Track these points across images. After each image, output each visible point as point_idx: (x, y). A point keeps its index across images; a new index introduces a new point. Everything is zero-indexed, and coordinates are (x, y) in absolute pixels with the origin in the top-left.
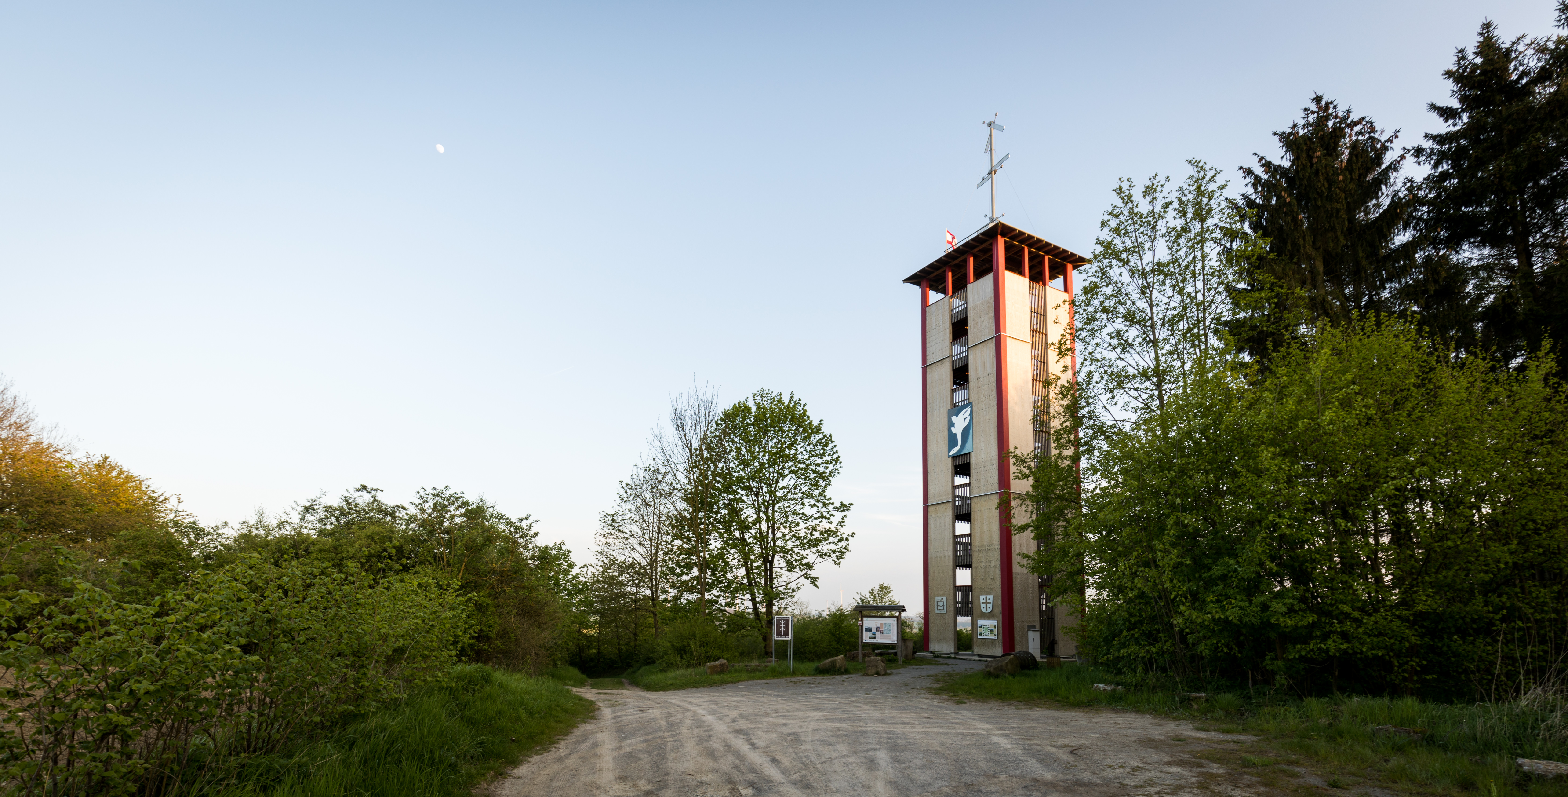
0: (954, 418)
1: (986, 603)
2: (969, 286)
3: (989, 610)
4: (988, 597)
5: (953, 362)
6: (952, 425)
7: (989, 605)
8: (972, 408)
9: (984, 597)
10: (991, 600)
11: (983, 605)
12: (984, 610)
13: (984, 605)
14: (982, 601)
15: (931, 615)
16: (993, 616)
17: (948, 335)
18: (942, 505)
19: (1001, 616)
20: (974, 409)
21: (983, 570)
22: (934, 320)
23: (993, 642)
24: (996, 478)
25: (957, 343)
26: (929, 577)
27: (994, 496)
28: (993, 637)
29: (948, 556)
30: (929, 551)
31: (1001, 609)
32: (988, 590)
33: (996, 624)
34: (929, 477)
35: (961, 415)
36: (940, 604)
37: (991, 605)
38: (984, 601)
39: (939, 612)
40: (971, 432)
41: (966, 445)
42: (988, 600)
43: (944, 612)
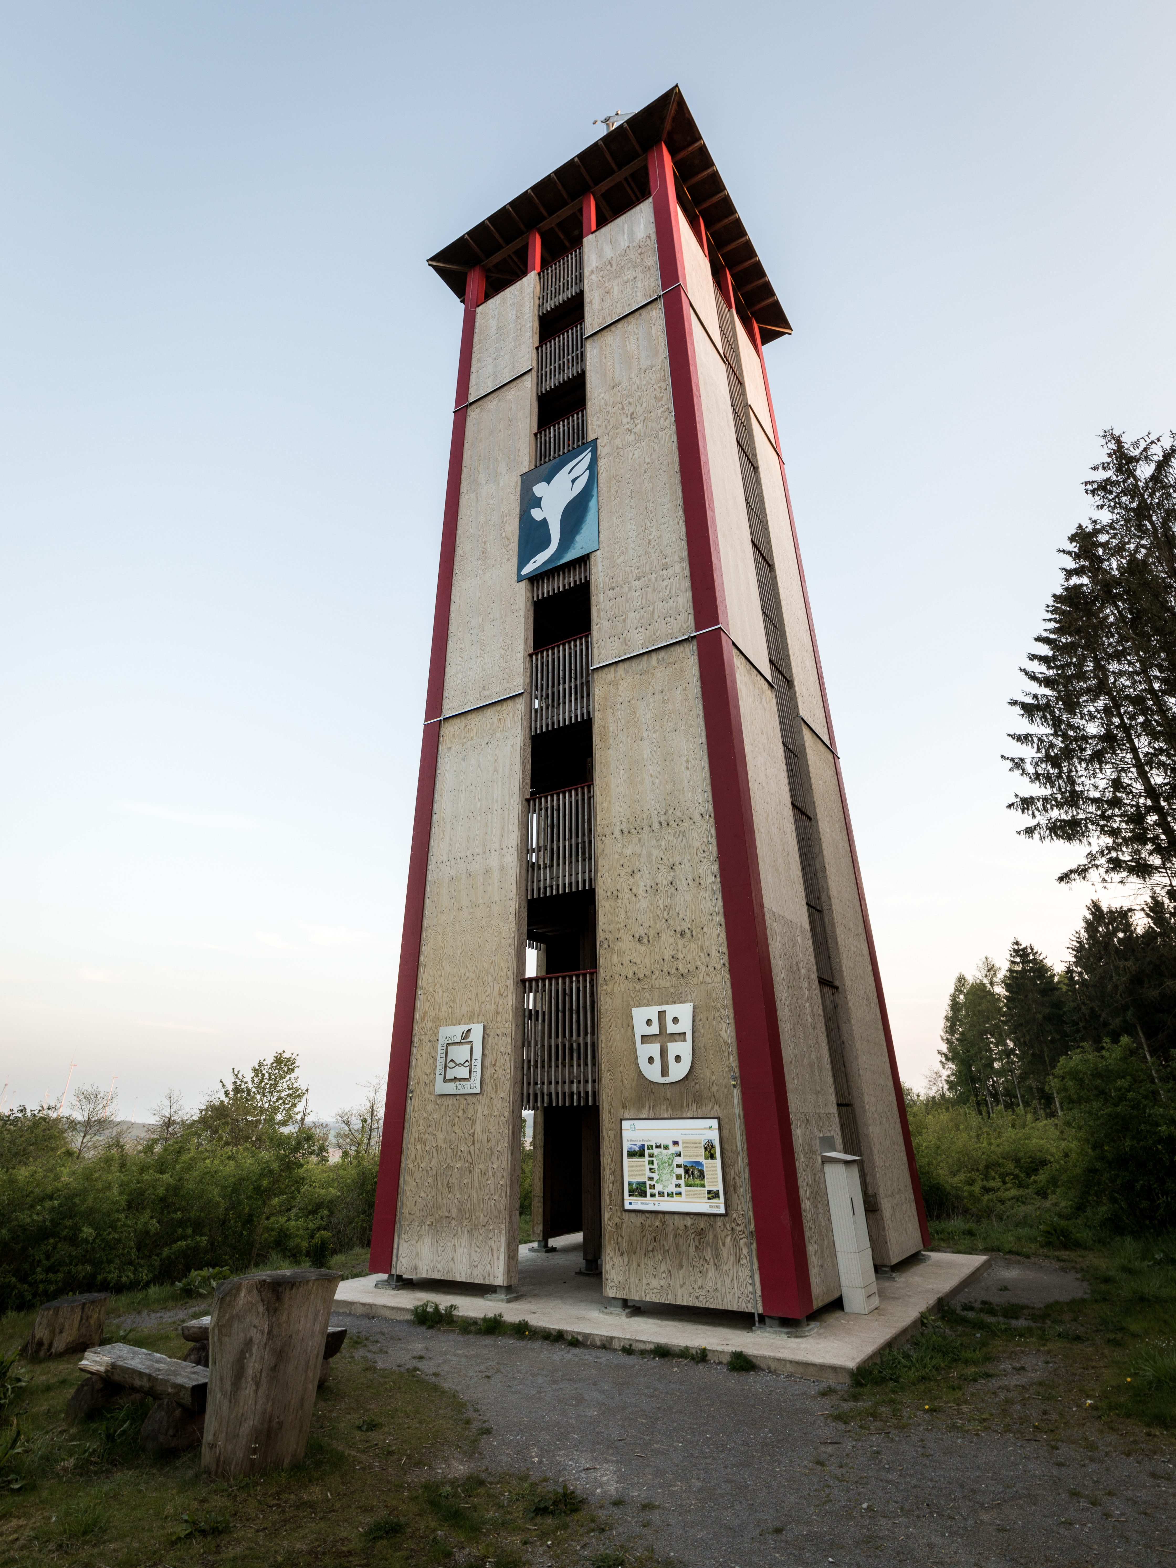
0: (540, 489)
1: (664, 1037)
2: (589, 241)
3: (678, 1072)
4: (672, 1011)
5: (538, 380)
6: (537, 502)
7: (673, 1048)
8: (594, 452)
9: (652, 1012)
10: (685, 1026)
11: (646, 1051)
12: (653, 1073)
13: (654, 1049)
14: (640, 1029)
15: (414, 1105)
16: (698, 1099)
17: (529, 334)
18: (489, 712)
19: (736, 1094)
20: (602, 451)
21: (645, 904)
22: (493, 324)
23: (701, 1233)
24: (683, 600)
25: (552, 346)
26: (425, 951)
27: (679, 649)
28: (703, 1206)
29: (502, 868)
30: (432, 860)
31: (733, 1062)
32: (665, 982)
33: (714, 1136)
34: (451, 646)
35: (563, 477)
36: (460, 1053)
37: (684, 1049)
38: (654, 1029)
39: (450, 1088)
40: (593, 504)
41: (578, 538)
42: (671, 1028)
43: (474, 1086)
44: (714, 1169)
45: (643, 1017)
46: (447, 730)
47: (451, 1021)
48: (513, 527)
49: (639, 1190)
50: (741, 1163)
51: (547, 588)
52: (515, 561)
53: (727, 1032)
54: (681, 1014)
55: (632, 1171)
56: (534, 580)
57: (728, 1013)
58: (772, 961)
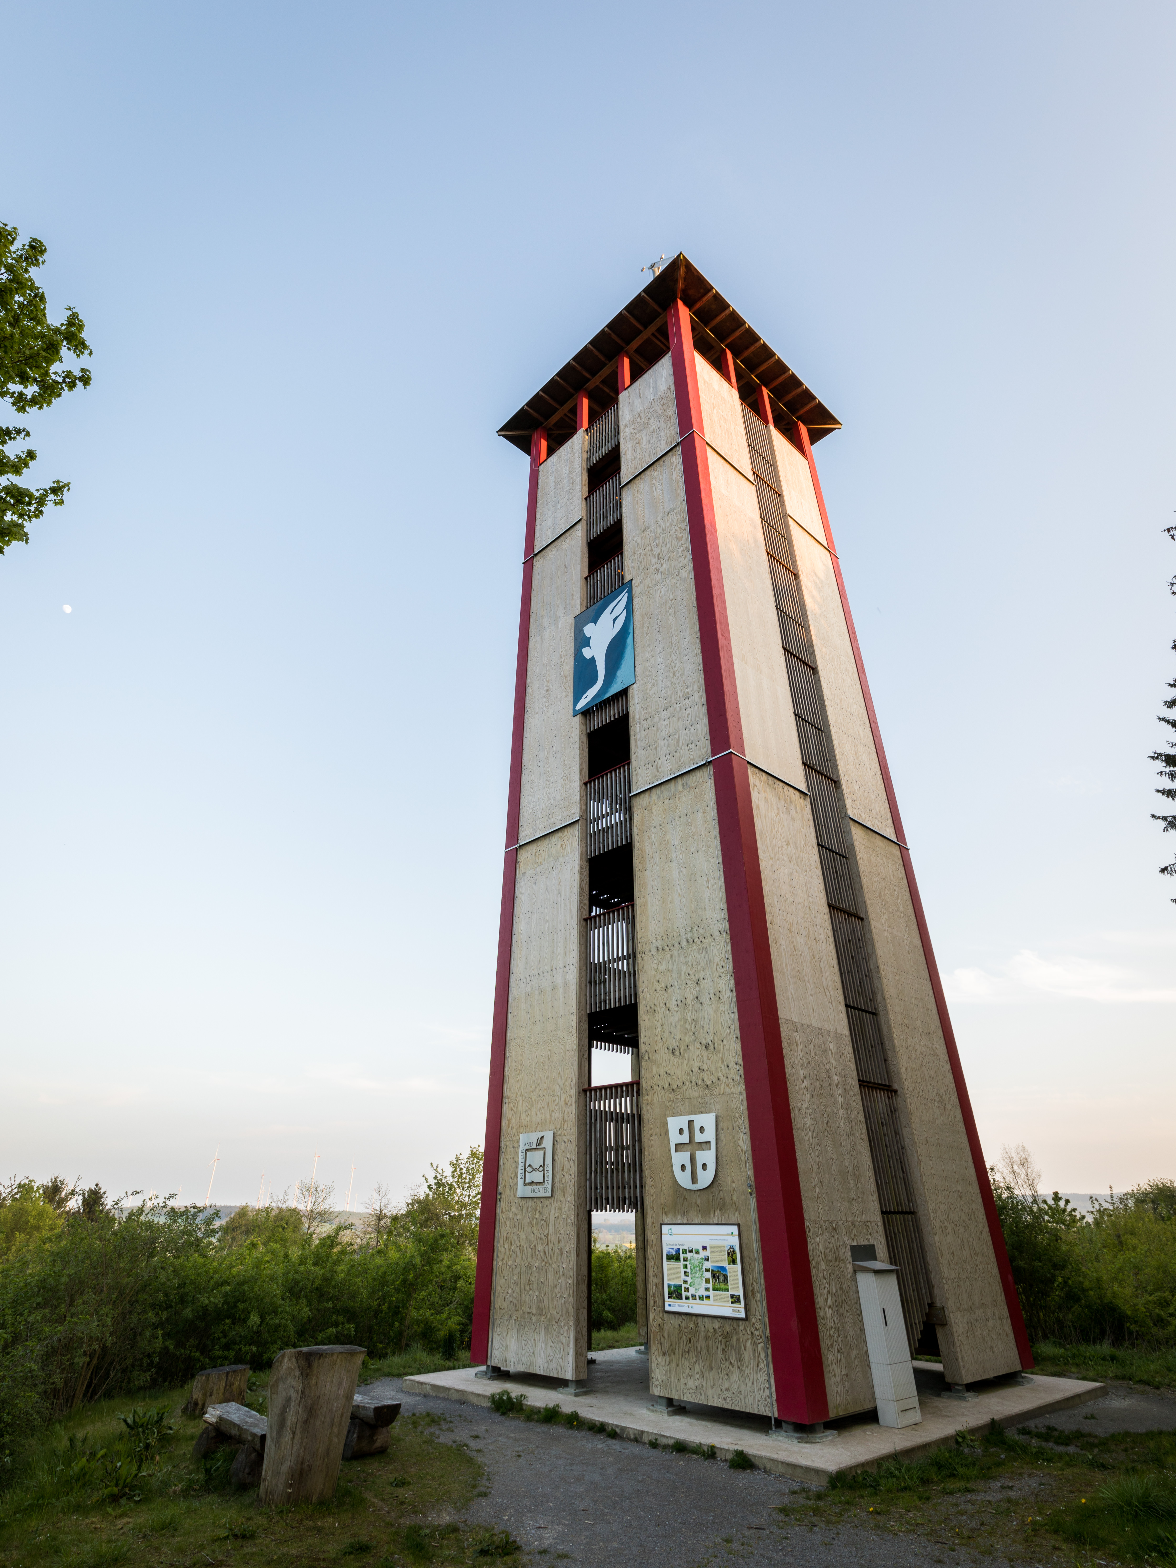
0: (589, 630)
1: (692, 1145)
2: (623, 395)
3: (705, 1178)
4: (699, 1120)
5: (588, 527)
6: (587, 642)
7: (701, 1156)
8: (631, 592)
9: (683, 1121)
10: (709, 1135)
11: (679, 1159)
12: (684, 1179)
13: (685, 1157)
14: (675, 1138)
15: (502, 1205)
16: (722, 1206)
17: (579, 487)
18: (555, 838)
19: (753, 1201)
20: (636, 590)
21: (676, 1018)
22: (552, 479)
23: (727, 1336)
24: (702, 727)
25: (598, 495)
26: (509, 1063)
27: (699, 774)
28: (727, 1310)
29: (566, 985)
30: (513, 978)
31: (750, 1171)
32: (694, 1093)
33: (735, 1241)
34: (525, 778)
35: (606, 617)
36: (535, 1159)
37: (707, 1157)
38: (685, 1138)
39: (529, 1192)
40: (629, 641)
41: (619, 673)
42: (699, 1137)
43: (545, 1191)
44: (735, 1274)
45: (675, 1123)
46: (523, 857)
47: (528, 1128)
48: (569, 665)
49: (676, 1293)
50: (757, 1270)
51: (598, 721)
52: (570, 698)
53: (744, 1142)
54: (707, 1120)
55: (672, 1274)
56: (586, 713)
57: (743, 1123)
58: (788, 1071)
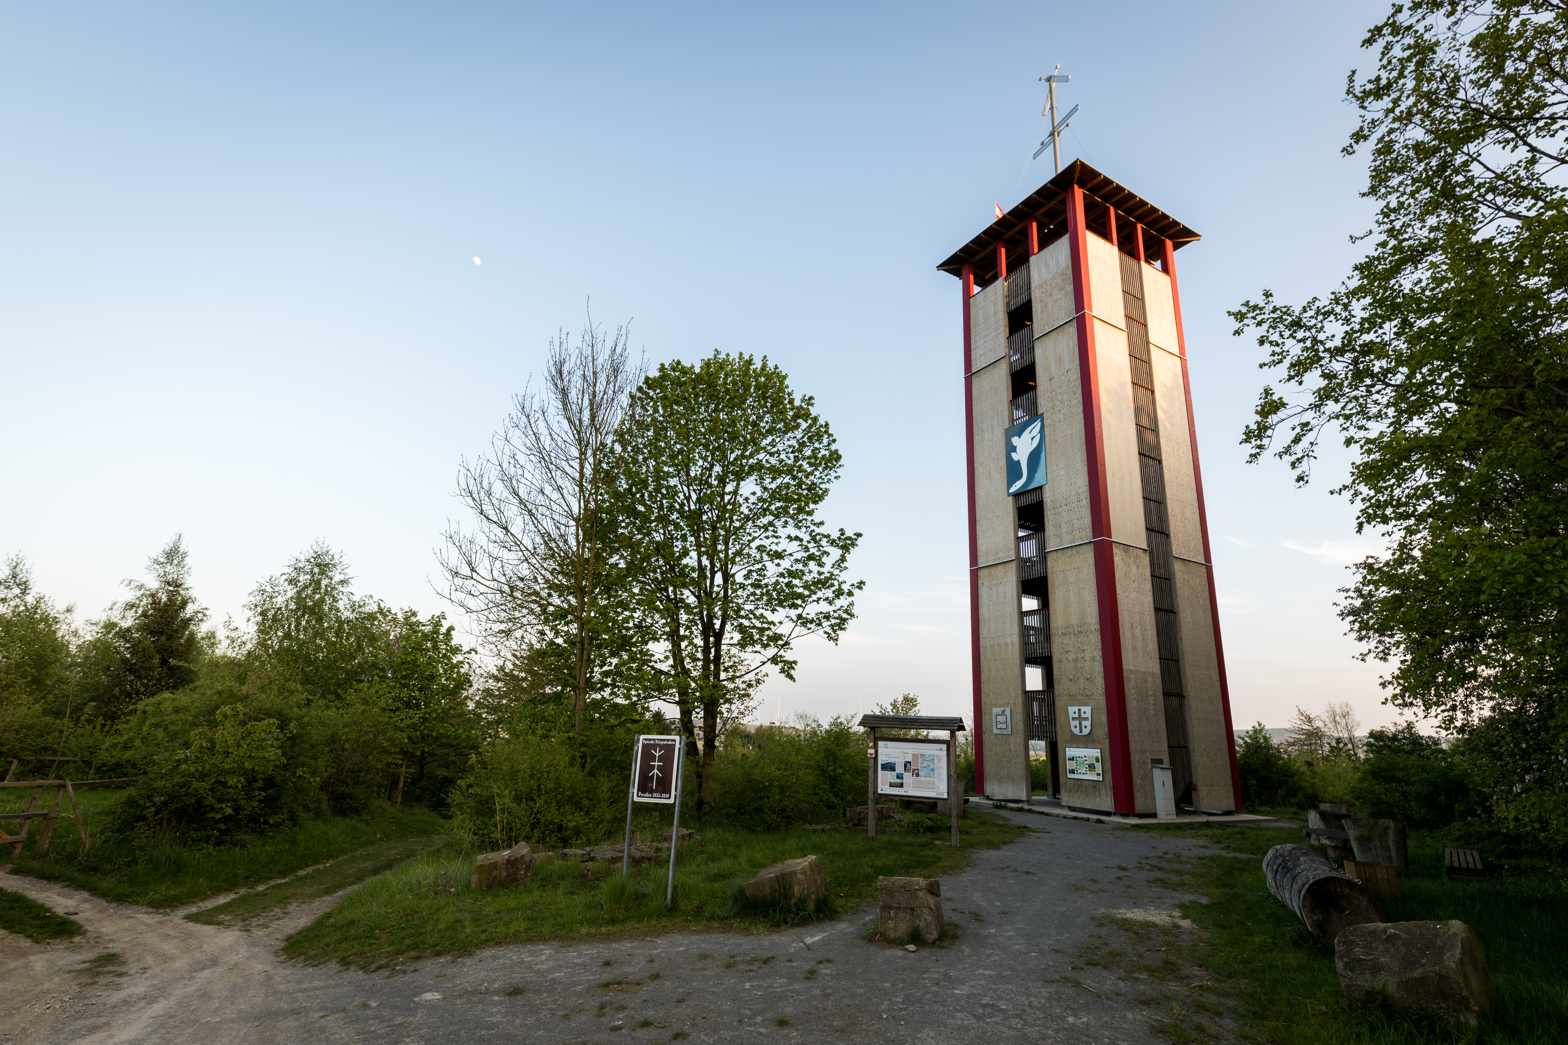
0: (1015, 440)
1: (1080, 719)
2: (1033, 259)
3: (1086, 732)
4: (1083, 709)
5: (1011, 364)
6: (1014, 449)
7: (1084, 723)
8: (1042, 422)
9: (1076, 709)
10: (1088, 715)
11: (1074, 723)
12: (1076, 731)
13: (1077, 723)
14: (1071, 715)
15: (985, 737)
16: (1093, 742)
17: (1002, 328)
18: (1000, 567)
19: (1107, 741)
20: (1046, 422)
21: (1072, 665)
22: (981, 313)
23: (1094, 787)
24: (1088, 521)
25: (1016, 337)
26: (983, 676)
27: (1085, 547)
28: (1095, 778)
29: (1013, 644)
30: (981, 636)
31: (1106, 730)
32: (1081, 698)
33: (1099, 755)
34: (978, 528)
35: (1026, 434)
36: (1001, 719)
37: (1088, 723)
38: (1077, 715)
39: (999, 732)
40: (1043, 455)
41: (1037, 475)
42: (1083, 716)
43: (1009, 732)
44: (1099, 766)
45: (1072, 710)
46: (981, 573)
47: (997, 706)
48: (1003, 462)
49: (1072, 772)
50: (1108, 765)
51: (1023, 503)
52: (1005, 483)
53: (1104, 719)
54: (1087, 710)
55: (1070, 765)
56: (1017, 495)
57: (1104, 712)
58: (1126, 691)
